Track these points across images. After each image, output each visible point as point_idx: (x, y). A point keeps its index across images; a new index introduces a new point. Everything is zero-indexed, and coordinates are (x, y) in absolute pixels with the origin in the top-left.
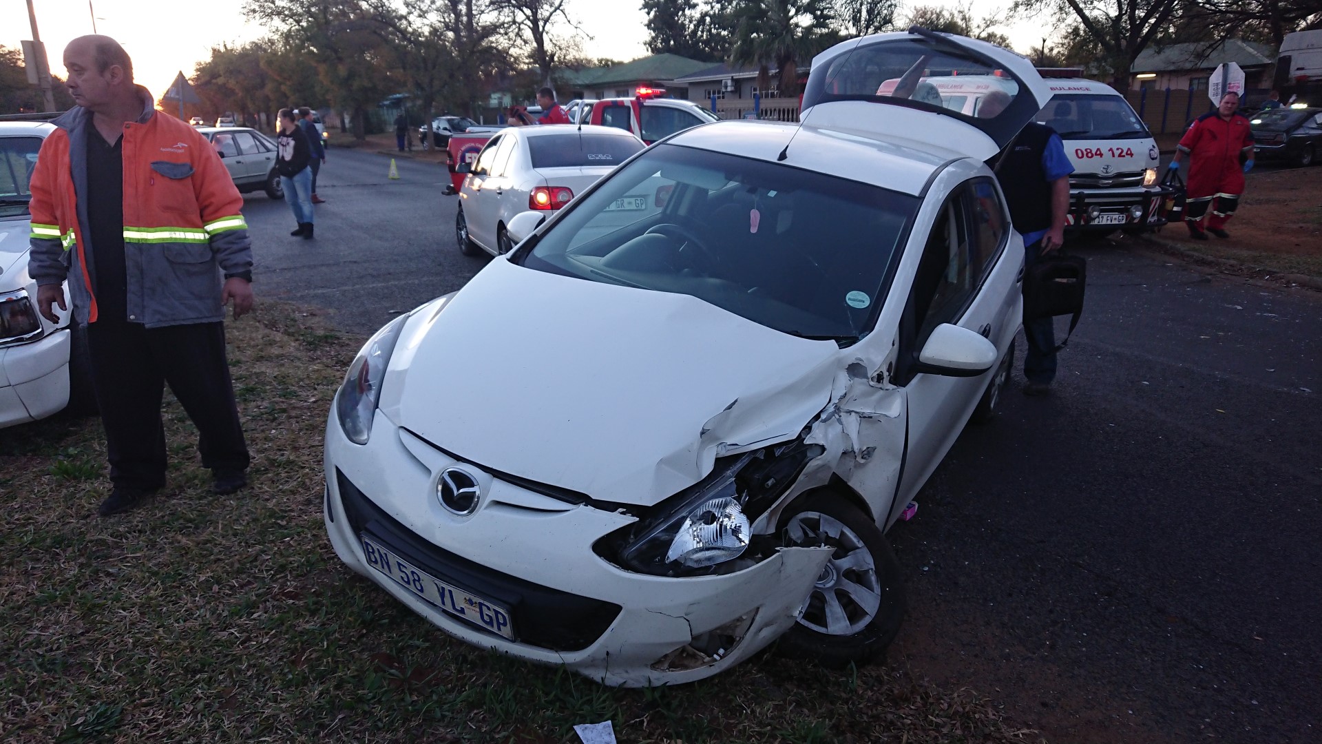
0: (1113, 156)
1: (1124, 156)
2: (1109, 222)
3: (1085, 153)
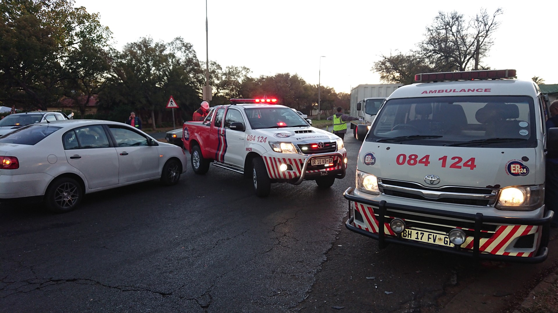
0: (444, 165)
1: (460, 167)
2: (431, 241)
3: (407, 159)
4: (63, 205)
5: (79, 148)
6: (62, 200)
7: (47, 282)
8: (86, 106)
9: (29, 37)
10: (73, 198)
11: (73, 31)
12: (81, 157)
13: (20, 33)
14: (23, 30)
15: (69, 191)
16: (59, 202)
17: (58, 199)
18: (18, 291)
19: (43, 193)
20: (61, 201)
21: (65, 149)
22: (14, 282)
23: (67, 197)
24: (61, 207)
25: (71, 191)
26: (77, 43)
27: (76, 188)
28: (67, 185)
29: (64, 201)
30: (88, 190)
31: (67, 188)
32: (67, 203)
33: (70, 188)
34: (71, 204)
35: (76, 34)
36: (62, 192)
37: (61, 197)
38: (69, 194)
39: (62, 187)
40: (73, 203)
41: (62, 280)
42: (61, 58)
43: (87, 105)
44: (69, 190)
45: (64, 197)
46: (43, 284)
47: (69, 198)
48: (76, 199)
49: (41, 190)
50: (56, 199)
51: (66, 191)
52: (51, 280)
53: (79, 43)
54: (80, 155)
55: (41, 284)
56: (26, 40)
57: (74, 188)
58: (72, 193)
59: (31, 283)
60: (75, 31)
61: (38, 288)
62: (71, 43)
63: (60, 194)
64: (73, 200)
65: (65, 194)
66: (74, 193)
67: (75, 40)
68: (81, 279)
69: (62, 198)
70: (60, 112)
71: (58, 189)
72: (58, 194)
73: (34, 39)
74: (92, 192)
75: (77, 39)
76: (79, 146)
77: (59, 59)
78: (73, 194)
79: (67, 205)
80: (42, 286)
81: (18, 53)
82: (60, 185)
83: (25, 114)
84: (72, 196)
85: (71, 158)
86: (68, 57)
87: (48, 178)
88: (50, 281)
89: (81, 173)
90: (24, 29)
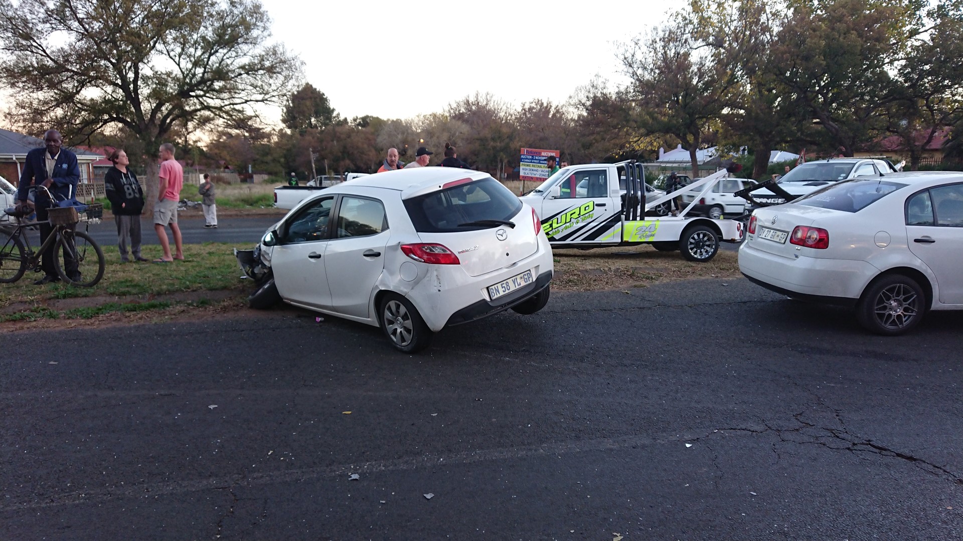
4: (886, 323)
5: (934, 224)
6: (887, 314)
7: (863, 444)
8: (924, 150)
9: (845, 34)
10: (905, 313)
11: (924, 9)
12: (934, 242)
13: (833, 29)
14: (838, 23)
15: (901, 299)
16: (881, 316)
17: (880, 309)
18: (819, 442)
19: (857, 296)
20: (884, 314)
21: (907, 224)
22: (813, 426)
23: (895, 308)
24: (883, 324)
25: (905, 300)
26: (926, 31)
27: (915, 296)
28: (900, 287)
29: (890, 315)
30: (936, 305)
31: (898, 294)
32: (894, 319)
33: (903, 295)
34: (901, 323)
35: (930, 14)
36: (889, 299)
37: (885, 308)
38: (900, 304)
39: (891, 290)
40: (905, 321)
41: (889, 450)
42: (891, 63)
43: (927, 147)
44: (902, 297)
45: (891, 309)
46: (856, 444)
47: (900, 312)
48: (911, 315)
49: (855, 290)
50: (877, 310)
51: (896, 299)
52: (870, 444)
53: (932, 30)
54: (933, 238)
55: (854, 444)
56: (841, 39)
57: (912, 296)
58: (905, 305)
59: (838, 437)
60: (926, 9)
61: (849, 449)
62: (913, 33)
63: (884, 302)
64: (905, 316)
65: (894, 304)
66: (909, 304)
67: (923, 25)
68: (924, 462)
69: (888, 310)
70: (882, 159)
71: (884, 293)
72: (881, 301)
73: (853, 35)
74: (946, 309)
75: (929, 23)
76: (934, 222)
77: (886, 65)
78: (907, 306)
79: (893, 323)
80: (855, 448)
81: (824, 63)
82: (888, 287)
83: (825, 162)
84: (906, 310)
85: (916, 241)
86: (904, 59)
87: (870, 273)
88: (867, 444)
89: (929, 271)
90: (840, 21)
